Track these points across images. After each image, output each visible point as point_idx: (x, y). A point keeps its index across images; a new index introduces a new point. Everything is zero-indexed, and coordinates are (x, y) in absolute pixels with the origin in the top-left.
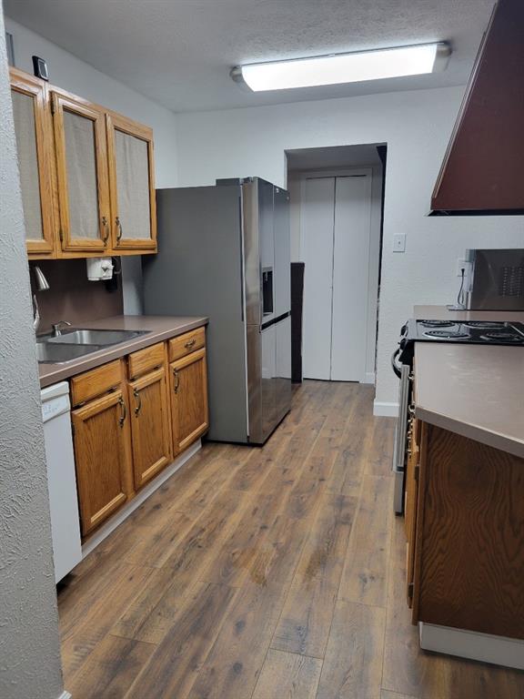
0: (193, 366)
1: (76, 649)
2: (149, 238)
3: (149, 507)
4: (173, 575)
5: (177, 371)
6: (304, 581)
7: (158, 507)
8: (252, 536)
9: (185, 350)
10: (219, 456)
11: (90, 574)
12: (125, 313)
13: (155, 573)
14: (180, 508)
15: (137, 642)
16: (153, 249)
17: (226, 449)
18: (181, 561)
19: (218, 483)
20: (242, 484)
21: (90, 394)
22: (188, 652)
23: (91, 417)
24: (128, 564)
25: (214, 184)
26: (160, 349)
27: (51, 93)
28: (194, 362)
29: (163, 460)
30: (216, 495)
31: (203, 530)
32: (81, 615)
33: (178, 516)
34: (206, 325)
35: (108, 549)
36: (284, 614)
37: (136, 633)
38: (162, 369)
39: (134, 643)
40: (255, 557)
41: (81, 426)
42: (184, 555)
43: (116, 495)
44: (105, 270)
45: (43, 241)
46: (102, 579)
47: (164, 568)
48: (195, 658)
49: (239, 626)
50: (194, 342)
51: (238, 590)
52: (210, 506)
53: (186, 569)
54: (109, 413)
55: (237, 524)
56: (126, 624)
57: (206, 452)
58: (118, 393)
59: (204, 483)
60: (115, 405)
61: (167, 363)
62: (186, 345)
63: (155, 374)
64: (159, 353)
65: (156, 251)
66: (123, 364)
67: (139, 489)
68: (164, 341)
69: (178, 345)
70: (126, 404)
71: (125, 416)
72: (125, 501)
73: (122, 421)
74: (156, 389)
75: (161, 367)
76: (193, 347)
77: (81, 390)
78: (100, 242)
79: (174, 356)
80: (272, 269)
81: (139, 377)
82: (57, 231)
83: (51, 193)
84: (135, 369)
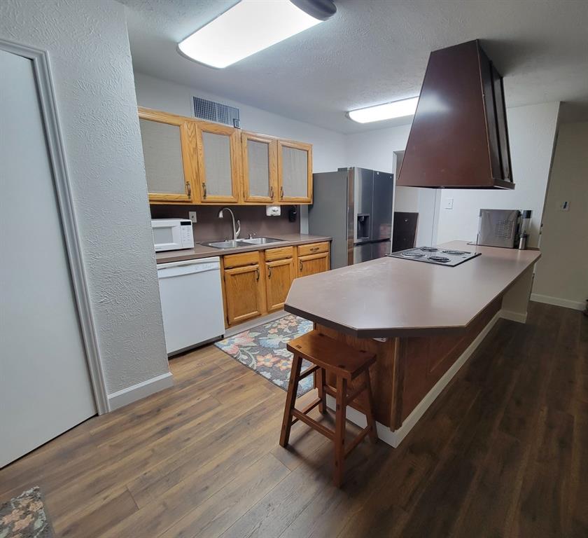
0: (317, 260)
1: (198, 364)
2: (307, 197)
5: (303, 261)
9: (311, 252)
12: (301, 232)
16: (309, 202)
21: (235, 264)
22: (233, 375)
23: (237, 274)
25: (337, 171)
26: (289, 249)
27: (241, 133)
28: (319, 259)
34: (330, 241)
38: (292, 259)
41: (228, 277)
43: (253, 311)
45: (232, 197)
48: (232, 379)
50: (318, 249)
54: (249, 274)
58: (257, 266)
60: (254, 271)
61: (296, 256)
62: (312, 250)
63: (285, 261)
64: (288, 251)
65: (311, 203)
66: (262, 253)
67: (269, 312)
68: (294, 246)
69: (304, 249)
70: (261, 272)
71: (259, 276)
72: (260, 315)
73: (258, 279)
74: (286, 267)
75: (291, 257)
76: (318, 251)
77: (230, 261)
78: (269, 199)
79: (301, 254)
80: (369, 215)
81: (273, 261)
82: (242, 192)
83: (238, 176)
84: (269, 257)
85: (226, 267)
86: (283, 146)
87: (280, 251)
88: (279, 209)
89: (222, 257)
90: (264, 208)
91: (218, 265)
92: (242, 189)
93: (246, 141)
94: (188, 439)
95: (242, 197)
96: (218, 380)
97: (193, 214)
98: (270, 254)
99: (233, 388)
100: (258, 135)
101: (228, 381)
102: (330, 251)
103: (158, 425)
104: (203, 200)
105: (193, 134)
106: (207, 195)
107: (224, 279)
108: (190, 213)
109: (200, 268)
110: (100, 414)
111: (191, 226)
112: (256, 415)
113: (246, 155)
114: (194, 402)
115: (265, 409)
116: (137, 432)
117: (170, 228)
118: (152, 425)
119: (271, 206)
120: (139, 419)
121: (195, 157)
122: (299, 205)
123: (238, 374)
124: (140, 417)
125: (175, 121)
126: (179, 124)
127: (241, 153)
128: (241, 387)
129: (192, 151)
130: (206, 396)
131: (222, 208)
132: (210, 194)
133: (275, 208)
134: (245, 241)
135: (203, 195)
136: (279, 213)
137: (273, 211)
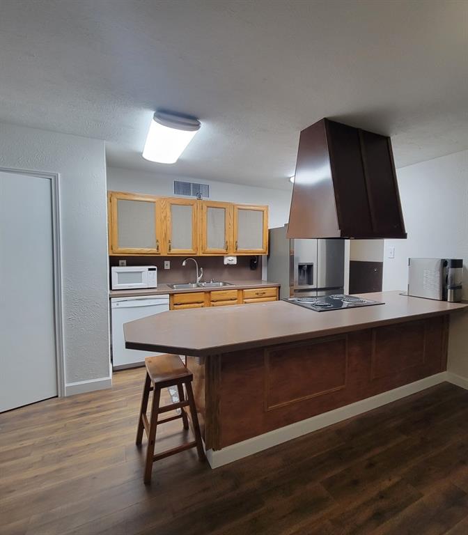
2: (262, 249)
12: (262, 279)
34: (279, 287)
45: (192, 250)
61: (241, 299)
62: (257, 294)
63: (230, 302)
64: (233, 294)
65: (267, 254)
66: (208, 294)
68: (239, 290)
69: (251, 293)
76: (265, 295)
77: (177, 299)
78: (224, 251)
79: (247, 297)
81: (218, 301)
82: (201, 246)
84: (214, 298)
85: (175, 303)
86: (239, 209)
87: (225, 293)
88: (235, 259)
89: (172, 295)
90: (222, 258)
91: (167, 301)
92: (201, 244)
93: (206, 208)
94: (88, 424)
95: (201, 249)
97: (167, 263)
98: (215, 296)
102: (279, 296)
103: (82, 410)
104: (168, 252)
106: (172, 248)
110: (59, 396)
111: (156, 271)
113: (205, 218)
117: (141, 272)
118: (78, 410)
119: (227, 256)
120: (76, 404)
121: (165, 222)
124: (78, 403)
125: (153, 199)
126: (155, 201)
127: (201, 217)
129: (163, 219)
130: (123, 399)
131: (185, 258)
132: (174, 248)
133: (231, 258)
135: (168, 249)
136: (235, 262)
137: (231, 260)
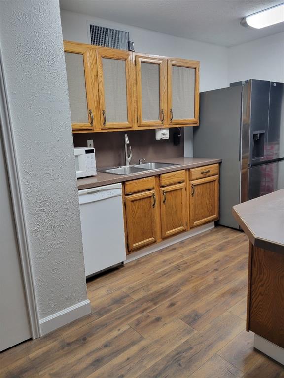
0: (208, 184)
1: (107, 291)
2: (193, 118)
3: (170, 248)
4: (160, 277)
5: (194, 186)
6: (216, 298)
7: (174, 249)
8: (207, 272)
9: (202, 175)
10: (220, 233)
11: (130, 267)
12: (185, 156)
13: (154, 274)
14: (183, 252)
15: (129, 296)
16: (196, 123)
17: (227, 230)
18: (167, 273)
19: (209, 245)
20: (221, 248)
21: (135, 190)
22: (145, 306)
23: (136, 200)
24: (146, 268)
25: (229, 86)
26: (182, 173)
27: (135, 56)
28: (209, 182)
29: (181, 228)
30: (204, 250)
31: (187, 263)
32: (117, 280)
33: (181, 255)
34: (220, 163)
35: (143, 260)
36: (196, 307)
37: (130, 293)
38: (184, 183)
39: (128, 296)
40: (201, 281)
41: (129, 204)
42: (170, 271)
43: (149, 238)
44: (164, 134)
45: (127, 123)
46: (133, 270)
47: (158, 273)
48: (145, 309)
49: (172, 305)
50: (209, 172)
51: (182, 291)
52: (197, 254)
53: (167, 276)
54: (146, 200)
55: (204, 265)
56: (130, 288)
57: (215, 230)
58: (153, 191)
59: (203, 244)
60: (150, 197)
61: (188, 181)
62: (202, 173)
63: (178, 186)
64: (181, 175)
65: (198, 125)
66: (157, 178)
67: (164, 238)
69: (196, 172)
70: (156, 197)
71: (155, 202)
72: (155, 242)
73: (154, 205)
74: (179, 192)
75: (183, 182)
76: (208, 174)
77: (130, 187)
78: (160, 122)
79: (193, 177)
80: (264, 132)
81: (168, 185)
82: (136, 117)
83: (133, 101)
84: (164, 182)
85: (127, 193)
86: (173, 65)
87: (174, 175)
88: (167, 132)
89: (123, 183)
90: (153, 132)
91: (120, 192)
92: (136, 114)
93: (140, 63)
95: (136, 122)
96: (132, 310)
97: (90, 142)
98: (165, 179)
99: (149, 320)
100: (151, 56)
101: (143, 311)
102: (220, 173)
103: (88, 355)
104: (103, 127)
105: (94, 62)
106: (106, 122)
107: (125, 205)
108: (88, 141)
109: (106, 195)
110: (34, 338)
111: (94, 154)
112: (184, 355)
113: (140, 78)
114: (115, 333)
115: (191, 348)
116: (71, 362)
119: (161, 129)
120: (69, 347)
121: (96, 84)
122: (183, 127)
123: (150, 304)
124: (69, 344)
125: (80, 50)
126: (83, 51)
127: (135, 77)
128: (158, 320)
129: (93, 78)
130: (125, 327)
132: (108, 121)
133: (164, 132)
134: (136, 166)
135: (102, 122)
136: (167, 137)
137: (163, 134)
